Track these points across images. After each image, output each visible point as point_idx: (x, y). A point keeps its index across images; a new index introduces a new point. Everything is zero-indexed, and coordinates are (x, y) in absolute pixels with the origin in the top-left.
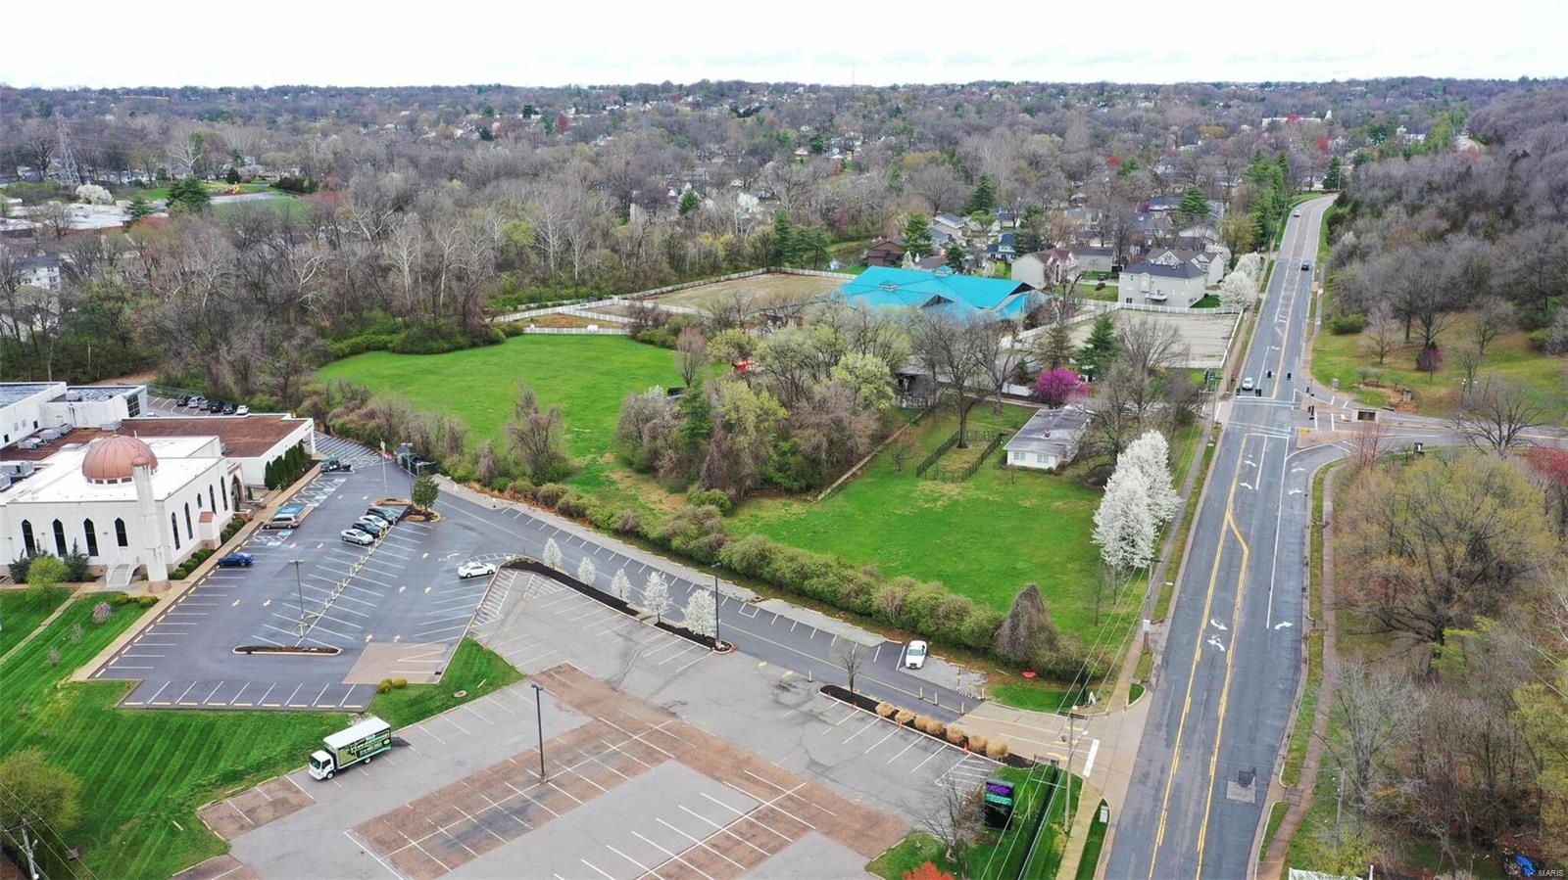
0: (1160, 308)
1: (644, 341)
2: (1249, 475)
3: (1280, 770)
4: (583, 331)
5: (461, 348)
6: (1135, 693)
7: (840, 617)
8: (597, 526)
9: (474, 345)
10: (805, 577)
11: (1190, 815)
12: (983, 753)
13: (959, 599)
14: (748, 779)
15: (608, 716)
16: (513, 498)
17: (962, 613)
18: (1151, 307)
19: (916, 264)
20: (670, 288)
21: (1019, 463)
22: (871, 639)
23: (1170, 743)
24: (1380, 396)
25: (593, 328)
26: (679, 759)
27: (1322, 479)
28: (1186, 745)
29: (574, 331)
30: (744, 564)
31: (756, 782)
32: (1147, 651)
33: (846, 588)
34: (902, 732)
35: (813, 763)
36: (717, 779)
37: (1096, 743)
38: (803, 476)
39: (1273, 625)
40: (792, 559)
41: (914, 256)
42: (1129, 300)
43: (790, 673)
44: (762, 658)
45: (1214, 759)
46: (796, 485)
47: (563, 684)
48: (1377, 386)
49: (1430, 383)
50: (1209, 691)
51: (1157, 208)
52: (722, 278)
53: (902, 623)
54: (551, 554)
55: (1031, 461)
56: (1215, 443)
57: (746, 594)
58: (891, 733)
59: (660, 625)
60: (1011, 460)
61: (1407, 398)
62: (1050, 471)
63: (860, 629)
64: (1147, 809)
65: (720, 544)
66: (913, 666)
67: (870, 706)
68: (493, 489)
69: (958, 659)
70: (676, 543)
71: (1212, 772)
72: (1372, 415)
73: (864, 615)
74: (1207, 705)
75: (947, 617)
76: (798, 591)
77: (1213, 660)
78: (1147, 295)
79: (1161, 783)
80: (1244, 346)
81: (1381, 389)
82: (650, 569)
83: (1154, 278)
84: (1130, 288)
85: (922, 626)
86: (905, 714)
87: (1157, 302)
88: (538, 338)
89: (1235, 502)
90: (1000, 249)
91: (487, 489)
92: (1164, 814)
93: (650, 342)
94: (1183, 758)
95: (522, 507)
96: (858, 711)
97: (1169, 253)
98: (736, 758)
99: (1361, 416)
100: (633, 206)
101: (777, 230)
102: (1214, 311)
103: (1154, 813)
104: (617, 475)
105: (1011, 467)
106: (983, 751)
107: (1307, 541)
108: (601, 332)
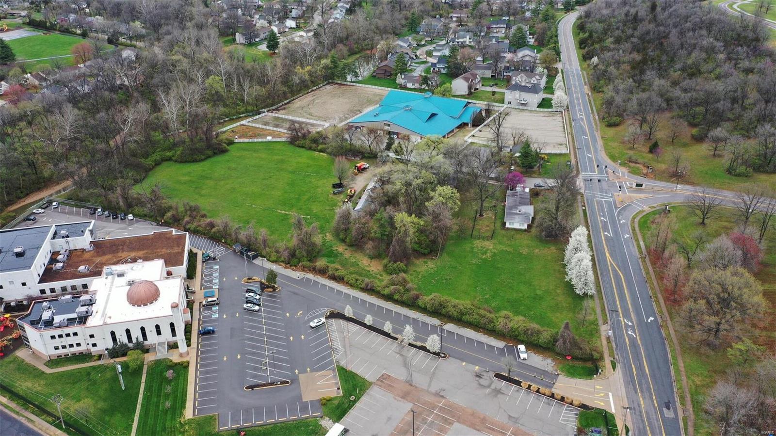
0: (525, 108)
3: (677, 399)
4: (264, 140)
5: (209, 157)
6: (614, 368)
7: (481, 332)
8: (352, 286)
9: (215, 154)
11: (657, 427)
13: (535, 326)
14: (490, 428)
15: (418, 401)
18: (521, 107)
19: (403, 79)
21: (512, 226)
22: (500, 344)
23: (636, 392)
24: (638, 168)
25: (269, 138)
26: (458, 421)
28: (642, 392)
29: (260, 140)
30: (433, 309)
31: (494, 430)
32: (609, 342)
33: (483, 320)
34: (536, 396)
35: (510, 417)
36: (478, 430)
37: (610, 394)
39: (647, 320)
41: (401, 75)
42: (510, 103)
43: (477, 367)
44: (463, 360)
45: (654, 397)
47: (390, 385)
48: (636, 163)
50: (639, 360)
51: (494, 26)
53: (513, 337)
54: (348, 311)
55: (517, 226)
56: (585, 207)
57: (436, 322)
58: (532, 397)
59: (410, 345)
61: (650, 171)
63: (492, 338)
64: (641, 427)
65: (417, 297)
66: (524, 359)
67: (518, 383)
68: (291, 266)
69: (542, 353)
70: (396, 297)
71: (656, 405)
72: (641, 185)
73: (492, 332)
74: (640, 368)
75: (532, 335)
76: (460, 321)
77: (633, 341)
78: (519, 101)
79: (641, 412)
80: (573, 139)
81: (638, 165)
83: (522, 93)
84: (510, 97)
85: (521, 338)
86: (534, 387)
87: (523, 104)
88: (243, 146)
89: (607, 247)
90: (438, 66)
92: (648, 428)
93: (302, 147)
94: (644, 398)
95: (310, 276)
96: (514, 387)
98: (479, 418)
99: (637, 185)
101: (332, 62)
102: (550, 110)
103: (644, 428)
104: (340, 248)
105: (508, 229)
106: (571, 404)
107: (642, 267)
108: (274, 140)
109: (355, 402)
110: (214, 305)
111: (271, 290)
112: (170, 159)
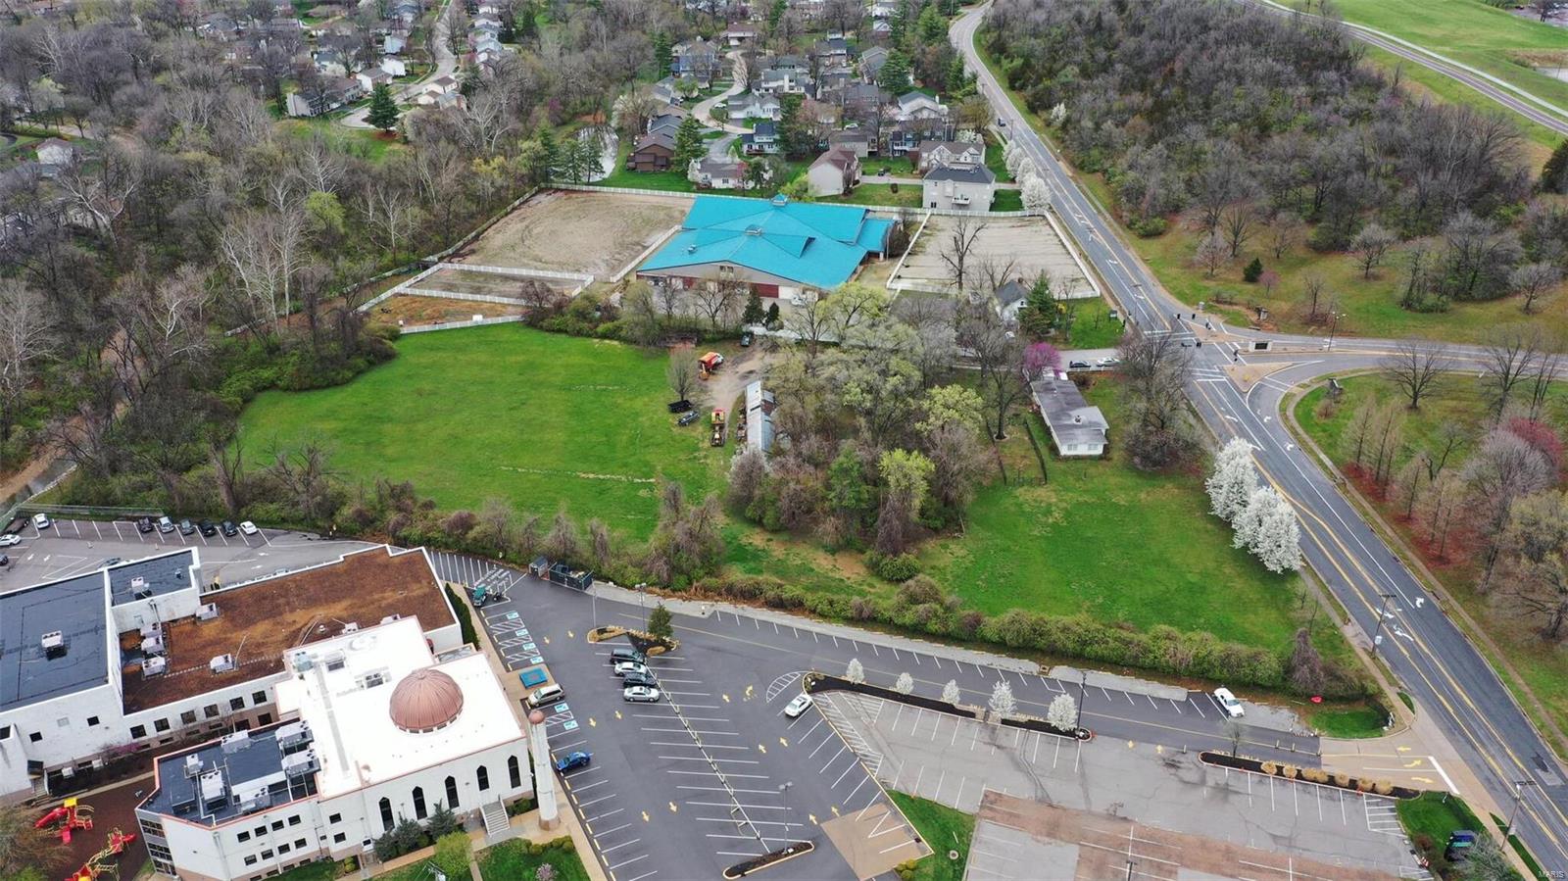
0: (968, 213)
1: (552, 330)
2: (1243, 433)
3: (1549, 748)
4: (468, 324)
5: (359, 373)
6: (1411, 706)
8: (823, 616)
9: (371, 364)
12: (1376, 791)
13: (1244, 649)
14: (1251, 868)
15: (1085, 838)
17: (1252, 661)
19: (700, 171)
21: (1072, 453)
22: (1177, 693)
23: (1473, 746)
24: (1238, 313)
25: (478, 318)
26: (1183, 865)
27: (1293, 427)
28: (1484, 745)
29: (458, 325)
31: (1259, 870)
32: (1371, 655)
34: (1300, 787)
35: (1275, 837)
36: (1232, 876)
37: (1432, 759)
39: (1415, 604)
40: (1062, 628)
42: (934, 205)
43: (1161, 747)
44: (1125, 738)
45: (1510, 752)
47: (1011, 815)
48: (1231, 304)
49: (1271, 296)
50: (1442, 684)
53: (1201, 675)
54: (855, 672)
55: (1082, 450)
57: (1029, 665)
58: (1294, 790)
59: (1005, 722)
60: (1064, 451)
61: (1264, 316)
62: (1100, 458)
63: (1156, 684)
64: (1520, 813)
65: (976, 621)
66: (1240, 716)
67: (1255, 767)
69: (1265, 699)
70: (935, 626)
71: (1521, 766)
72: (1266, 345)
77: (1416, 651)
78: (947, 200)
79: (1502, 784)
81: (1236, 308)
82: (991, 675)
83: (957, 184)
84: (934, 194)
85: (1214, 675)
86: (1289, 768)
87: (964, 207)
88: (425, 340)
89: (1266, 470)
92: (1532, 813)
94: (1493, 757)
96: (1250, 774)
98: (1219, 850)
99: (1258, 346)
102: (1019, 213)
103: (1527, 815)
104: (757, 539)
105: (1067, 459)
106: (1373, 790)
107: (1349, 503)
108: (489, 321)
109: (961, 862)
110: (555, 700)
111: (661, 649)
112: (272, 386)
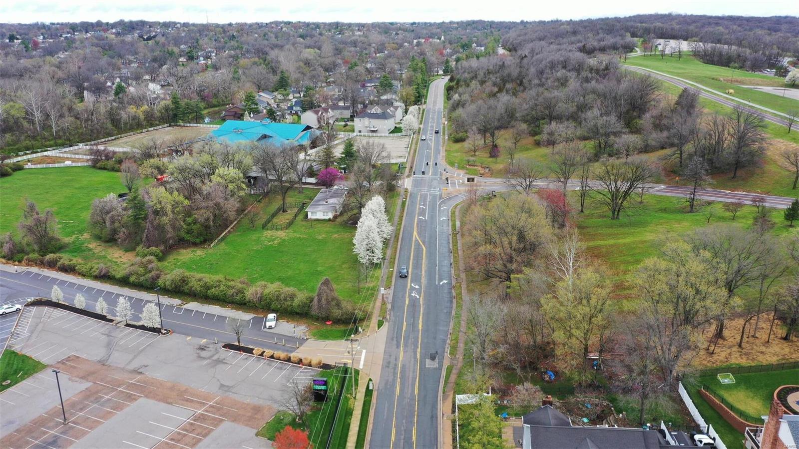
0: (375, 134)
1: (101, 168)
2: (422, 212)
3: (448, 350)
4: (62, 165)
6: (380, 324)
7: (229, 307)
8: (83, 275)
10: (208, 288)
11: (410, 379)
12: (310, 365)
13: (290, 290)
14: (187, 400)
15: (102, 380)
16: (28, 265)
17: (292, 297)
18: (371, 134)
19: (251, 118)
20: (113, 138)
21: (314, 217)
22: (247, 316)
23: (398, 346)
24: (476, 170)
25: (68, 163)
26: (146, 396)
27: (454, 212)
28: (406, 345)
29: (56, 165)
30: (173, 286)
31: (192, 401)
32: (384, 303)
33: (230, 292)
34: (268, 362)
35: (222, 386)
36: (169, 404)
37: (364, 351)
38: (201, 235)
39: (439, 283)
40: (200, 280)
41: (250, 114)
42: (360, 132)
43: (205, 340)
44: (188, 335)
45: (419, 350)
46: (198, 240)
47: (73, 367)
48: (474, 166)
49: (496, 163)
50: (414, 318)
51: (369, 85)
52: (144, 130)
53: (262, 306)
54: (56, 294)
55: (320, 216)
57: (176, 302)
58: (262, 364)
59: (128, 325)
60: (310, 216)
61: (487, 170)
62: (329, 220)
63: (240, 312)
64: (391, 379)
65: (158, 277)
66: (270, 327)
67: (250, 351)
68: (14, 261)
69: (293, 320)
70: (132, 279)
71: (418, 356)
72: (473, 180)
73: (242, 305)
74: (413, 325)
75: (285, 300)
76: (205, 297)
77: (414, 303)
78: (368, 129)
79: (396, 365)
80: (415, 151)
81: (476, 167)
82: (118, 296)
83: (371, 120)
84: (360, 125)
85: (273, 306)
86: (269, 352)
87: (373, 131)
88: (33, 170)
89: (418, 227)
90: (294, 109)
91: (10, 262)
92: (399, 380)
93: (105, 169)
94: (405, 352)
95: (35, 270)
96: (244, 355)
97: (376, 107)
98: (178, 390)
99: (469, 180)
100: (85, 92)
101: (173, 103)
102: (400, 134)
103: (394, 380)
104: (93, 245)
107: (451, 241)
108: (74, 164)
109: (9, 386)
